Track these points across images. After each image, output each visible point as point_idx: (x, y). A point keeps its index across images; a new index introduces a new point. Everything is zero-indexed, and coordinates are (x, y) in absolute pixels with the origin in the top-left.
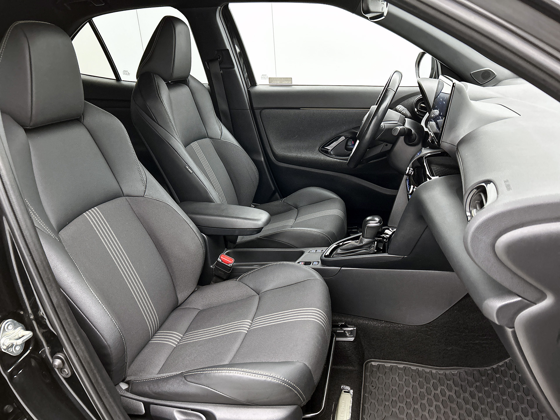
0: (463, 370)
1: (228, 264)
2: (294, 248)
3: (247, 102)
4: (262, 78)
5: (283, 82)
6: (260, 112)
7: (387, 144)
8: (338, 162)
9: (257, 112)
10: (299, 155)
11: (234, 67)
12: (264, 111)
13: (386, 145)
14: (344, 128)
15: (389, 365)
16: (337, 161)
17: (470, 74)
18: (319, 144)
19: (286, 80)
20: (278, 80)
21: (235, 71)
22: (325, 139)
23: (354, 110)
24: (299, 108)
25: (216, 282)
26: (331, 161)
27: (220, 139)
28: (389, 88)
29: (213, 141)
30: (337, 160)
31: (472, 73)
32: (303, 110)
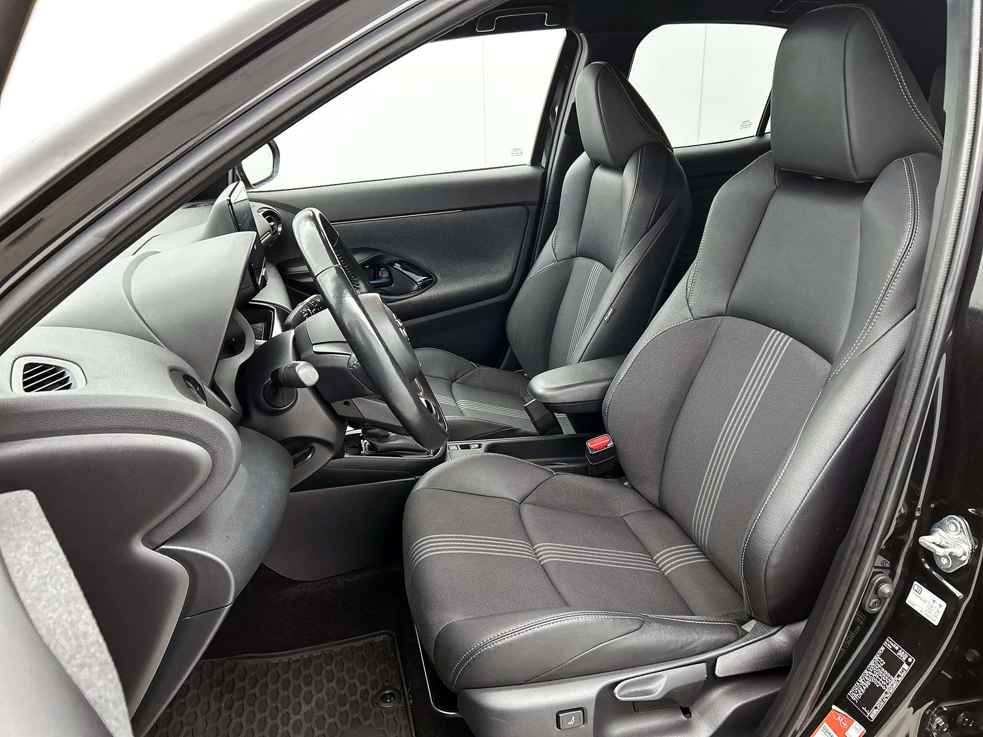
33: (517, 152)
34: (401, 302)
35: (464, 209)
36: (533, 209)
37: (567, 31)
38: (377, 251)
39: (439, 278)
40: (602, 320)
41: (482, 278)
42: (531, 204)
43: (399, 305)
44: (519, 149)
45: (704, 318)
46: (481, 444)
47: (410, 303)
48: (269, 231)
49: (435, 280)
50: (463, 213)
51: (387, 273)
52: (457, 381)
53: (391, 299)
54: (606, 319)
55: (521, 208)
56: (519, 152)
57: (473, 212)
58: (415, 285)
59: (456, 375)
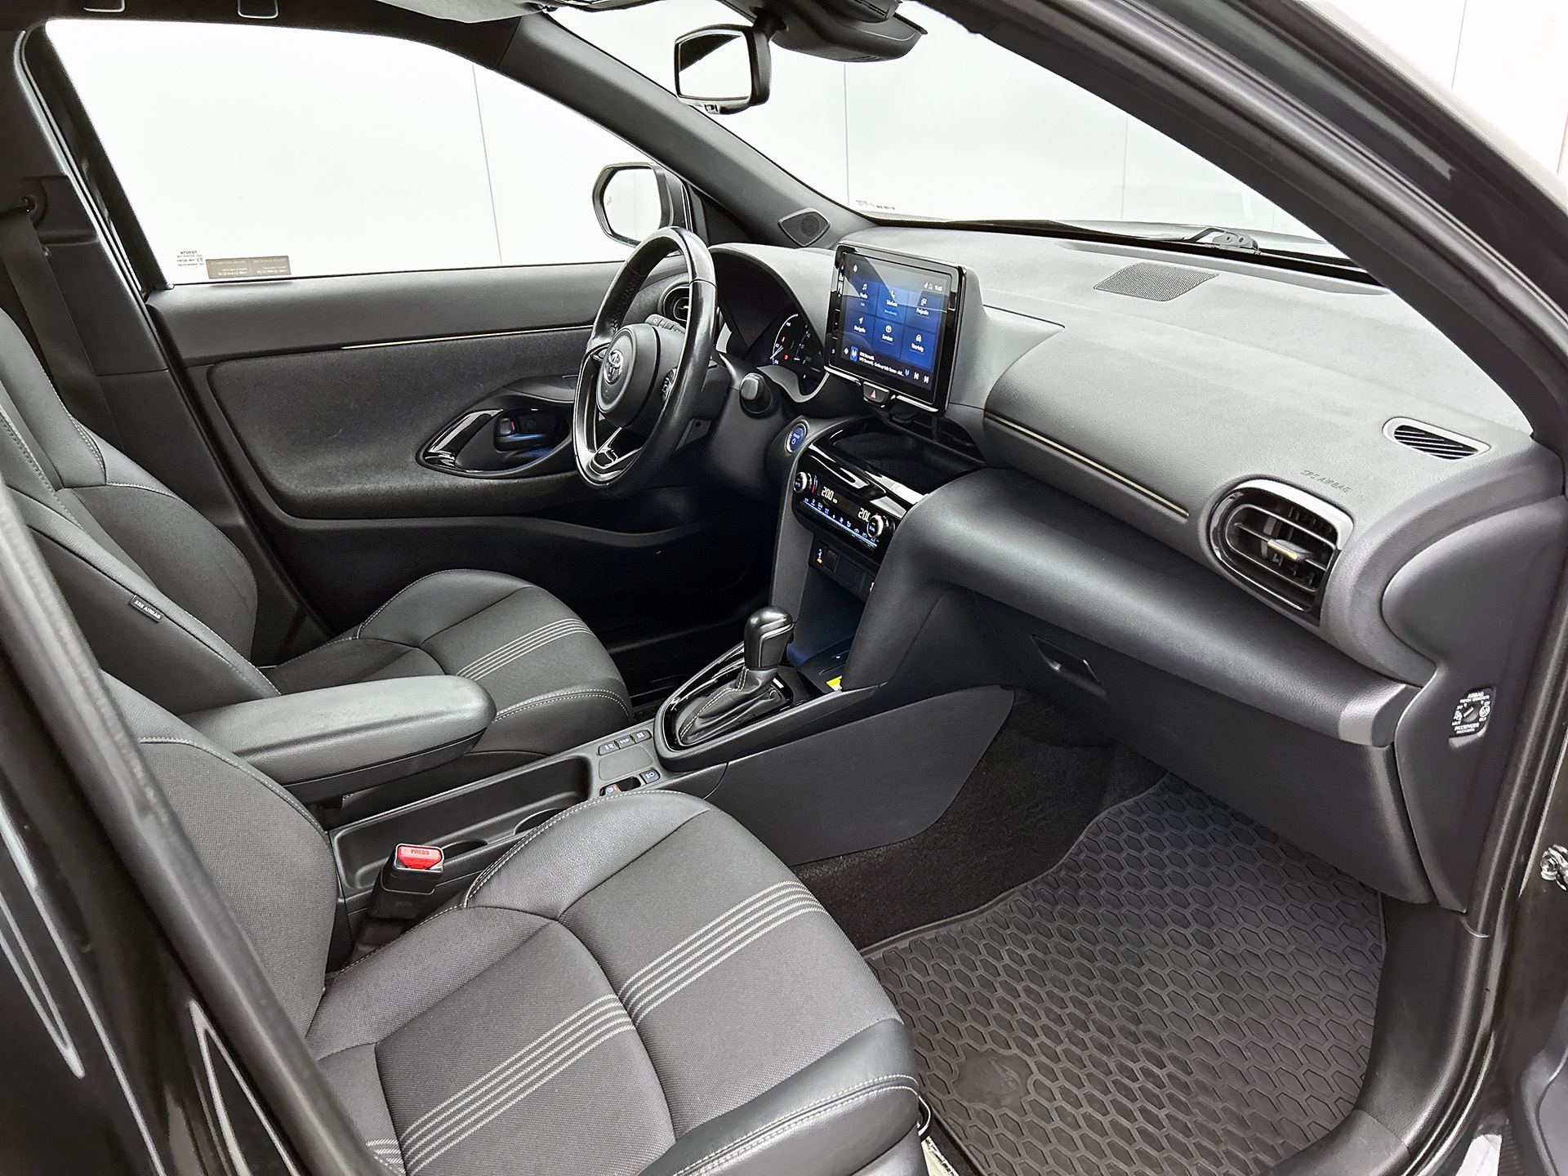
0: (1015, 895)
1: (428, 869)
2: (542, 758)
3: (155, 345)
4: (182, 263)
5: (259, 272)
6: (209, 373)
7: (699, 421)
8: (496, 486)
9: (198, 375)
10: (369, 487)
11: (93, 235)
12: (222, 368)
13: (698, 424)
14: (481, 389)
15: (880, 953)
16: (491, 486)
17: (779, 224)
18: (413, 443)
19: (268, 265)
20: (242, 266)
21: (99, 245)
22: (427, 428)
23: (504, 337)
24: (337, 348)
25: (381, 943)
26: (475, 488)
27: (104, 483)
28: (697, 278)
29: (82, 494)
30: (492, 481)
31: (781, 221)
32: (350, 352)
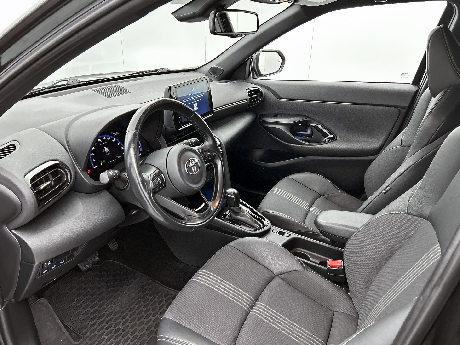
33: (405, 75)
34: (310, 146)
35: (360, 104)
36: (404, 111)
37: (448, 3)
38: (308, 117)
39: (338, 138)
40: (382, 192)
41: (362, 144)
42: (403, 108)
43: (309, 148)
44: (406, 74)
45: (414, 215)
46: (291, 235)
47: (315, 148)
48: (247, 99)
49: (335, 138)
50: (359, 106)
51: (310, 129)
52: (324, 196)
53: (305, 144)
54: (384, 192)
55: (396, 109)
56: (406, 75)
57: (365, 106)
58: (323, 139)
59: (325, 193)
